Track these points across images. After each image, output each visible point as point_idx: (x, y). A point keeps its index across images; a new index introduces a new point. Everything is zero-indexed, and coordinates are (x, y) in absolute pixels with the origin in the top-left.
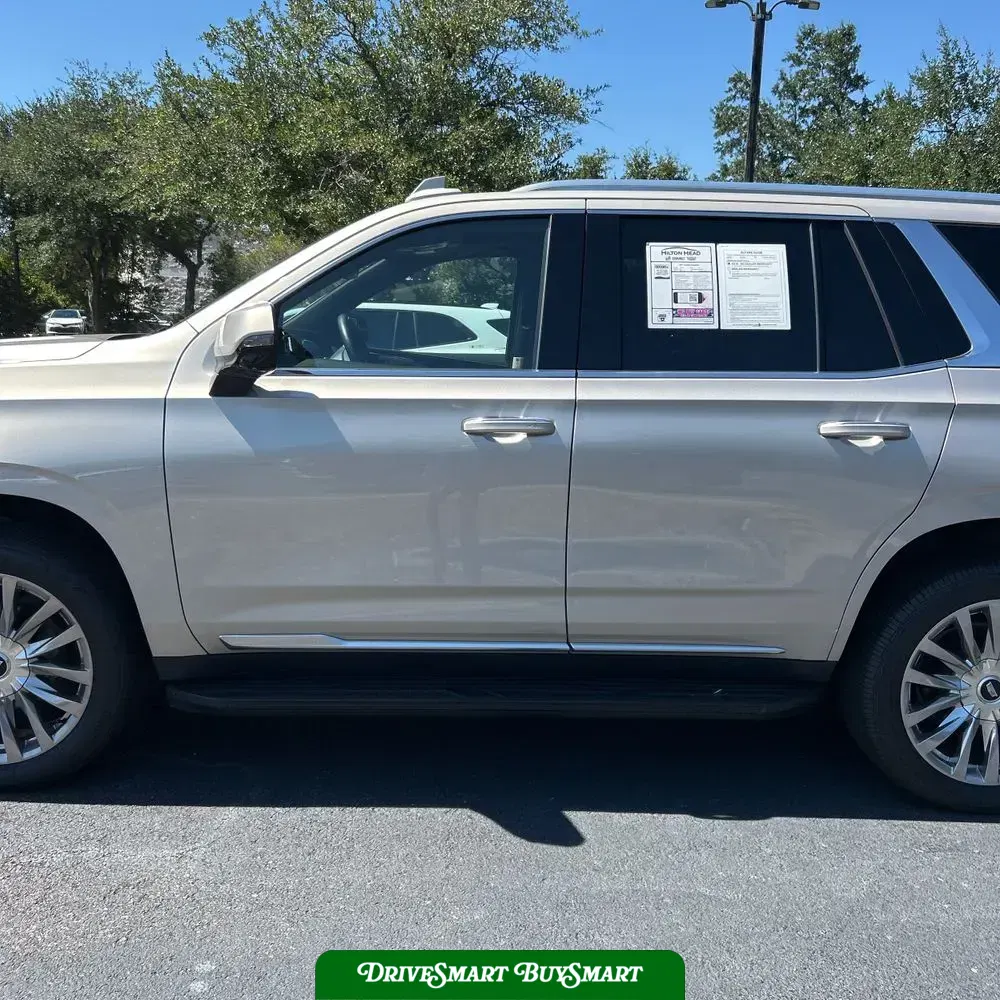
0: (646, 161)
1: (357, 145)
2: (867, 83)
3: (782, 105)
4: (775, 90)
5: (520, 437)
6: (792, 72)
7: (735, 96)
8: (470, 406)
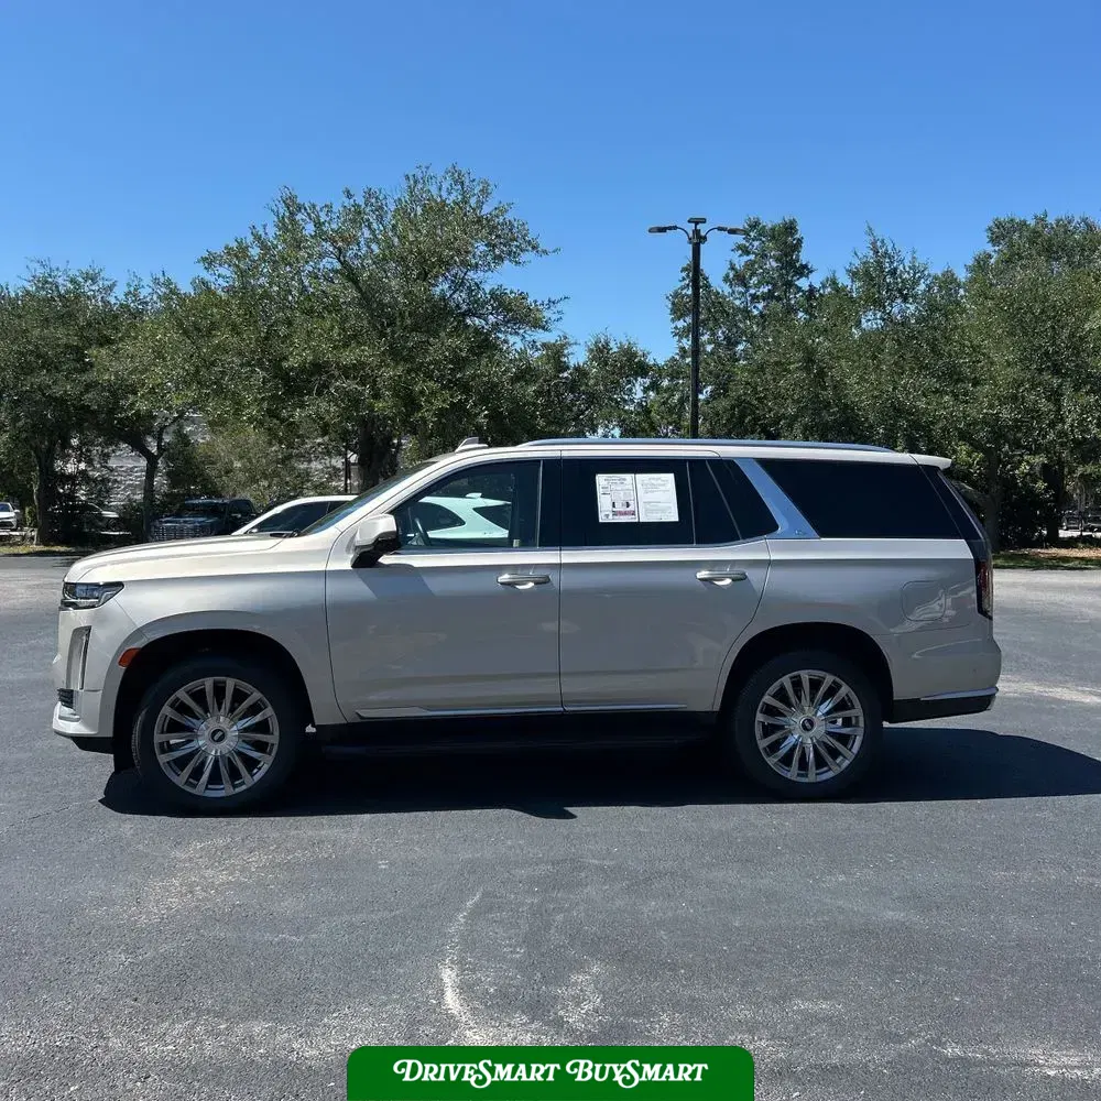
0: (606, 346)
1: (348, 357)
2: (811, 272)
3: (733, 292)
4: (726, 279)
5: (531, 585)
6: (741, 261)
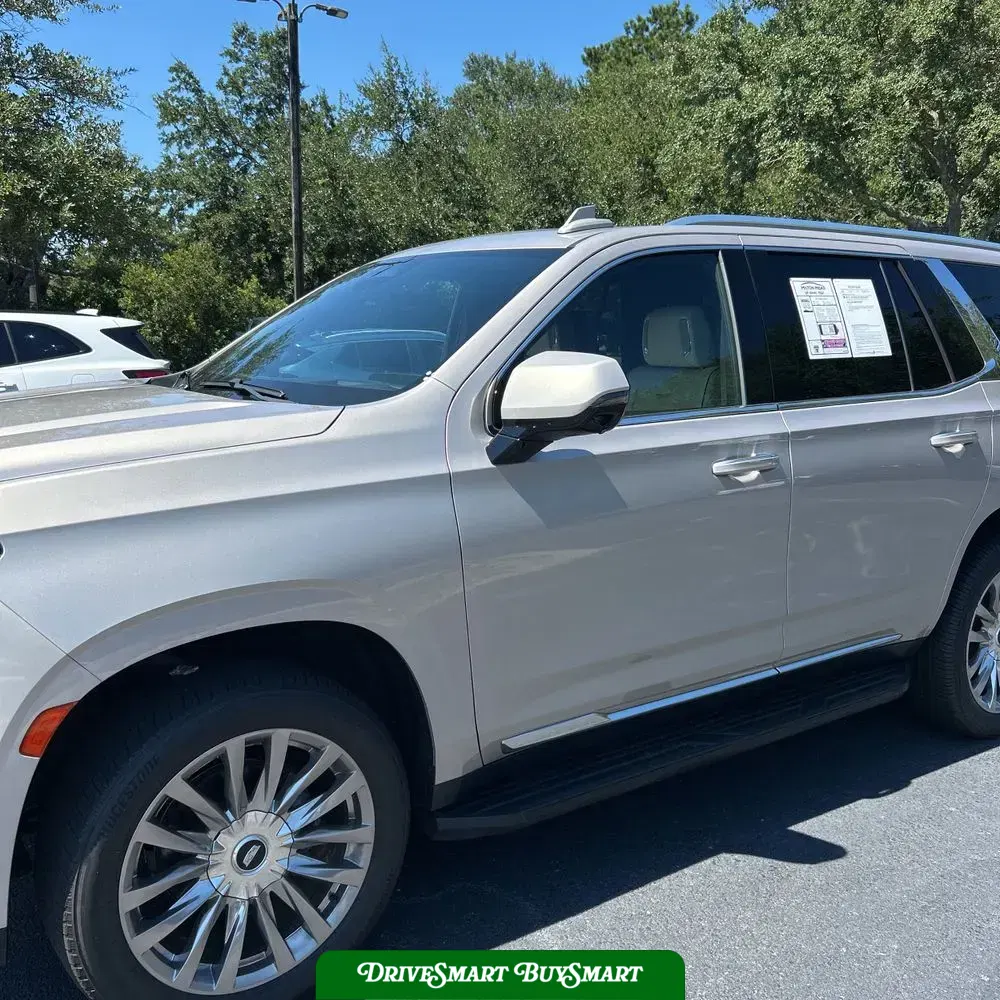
3: (227, 99)
4: (220, 85)
6: (232, 67)
7: (179, 87)
8: (710, 451)
